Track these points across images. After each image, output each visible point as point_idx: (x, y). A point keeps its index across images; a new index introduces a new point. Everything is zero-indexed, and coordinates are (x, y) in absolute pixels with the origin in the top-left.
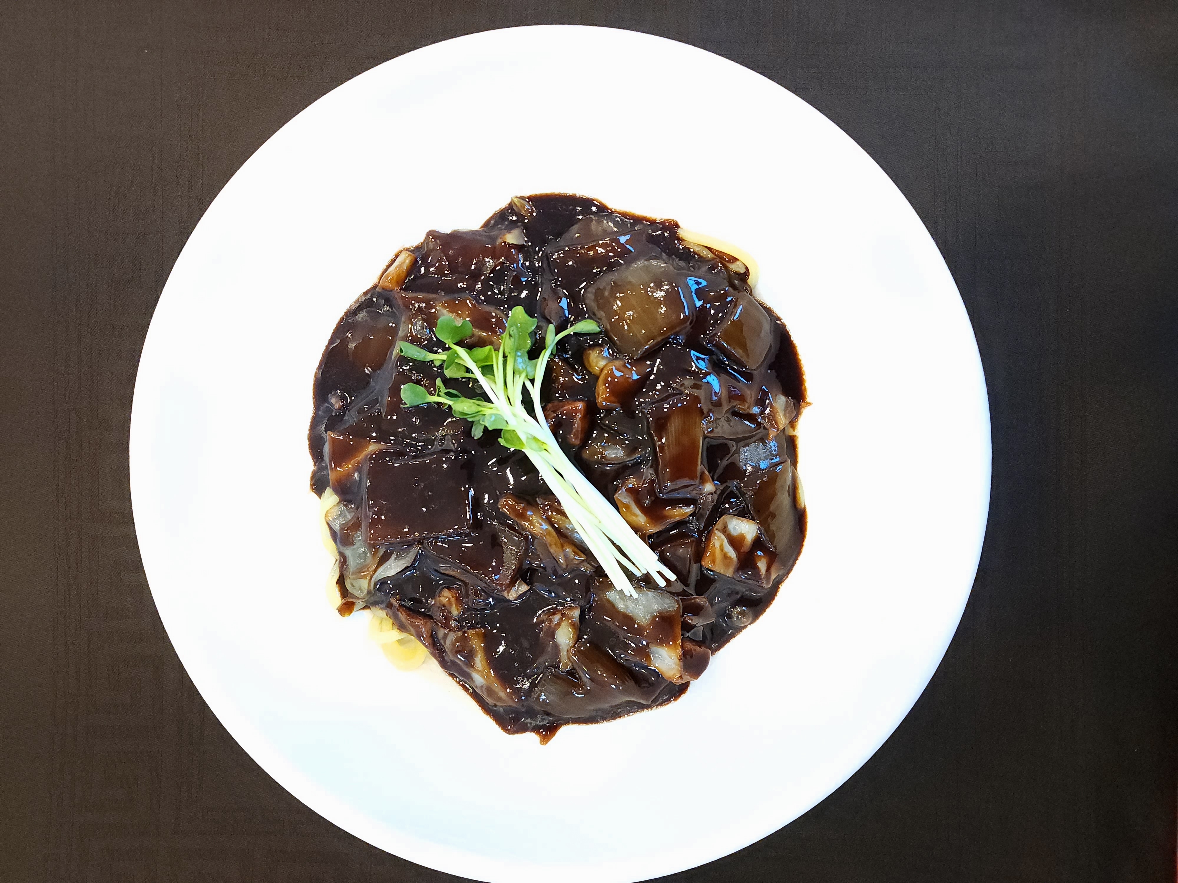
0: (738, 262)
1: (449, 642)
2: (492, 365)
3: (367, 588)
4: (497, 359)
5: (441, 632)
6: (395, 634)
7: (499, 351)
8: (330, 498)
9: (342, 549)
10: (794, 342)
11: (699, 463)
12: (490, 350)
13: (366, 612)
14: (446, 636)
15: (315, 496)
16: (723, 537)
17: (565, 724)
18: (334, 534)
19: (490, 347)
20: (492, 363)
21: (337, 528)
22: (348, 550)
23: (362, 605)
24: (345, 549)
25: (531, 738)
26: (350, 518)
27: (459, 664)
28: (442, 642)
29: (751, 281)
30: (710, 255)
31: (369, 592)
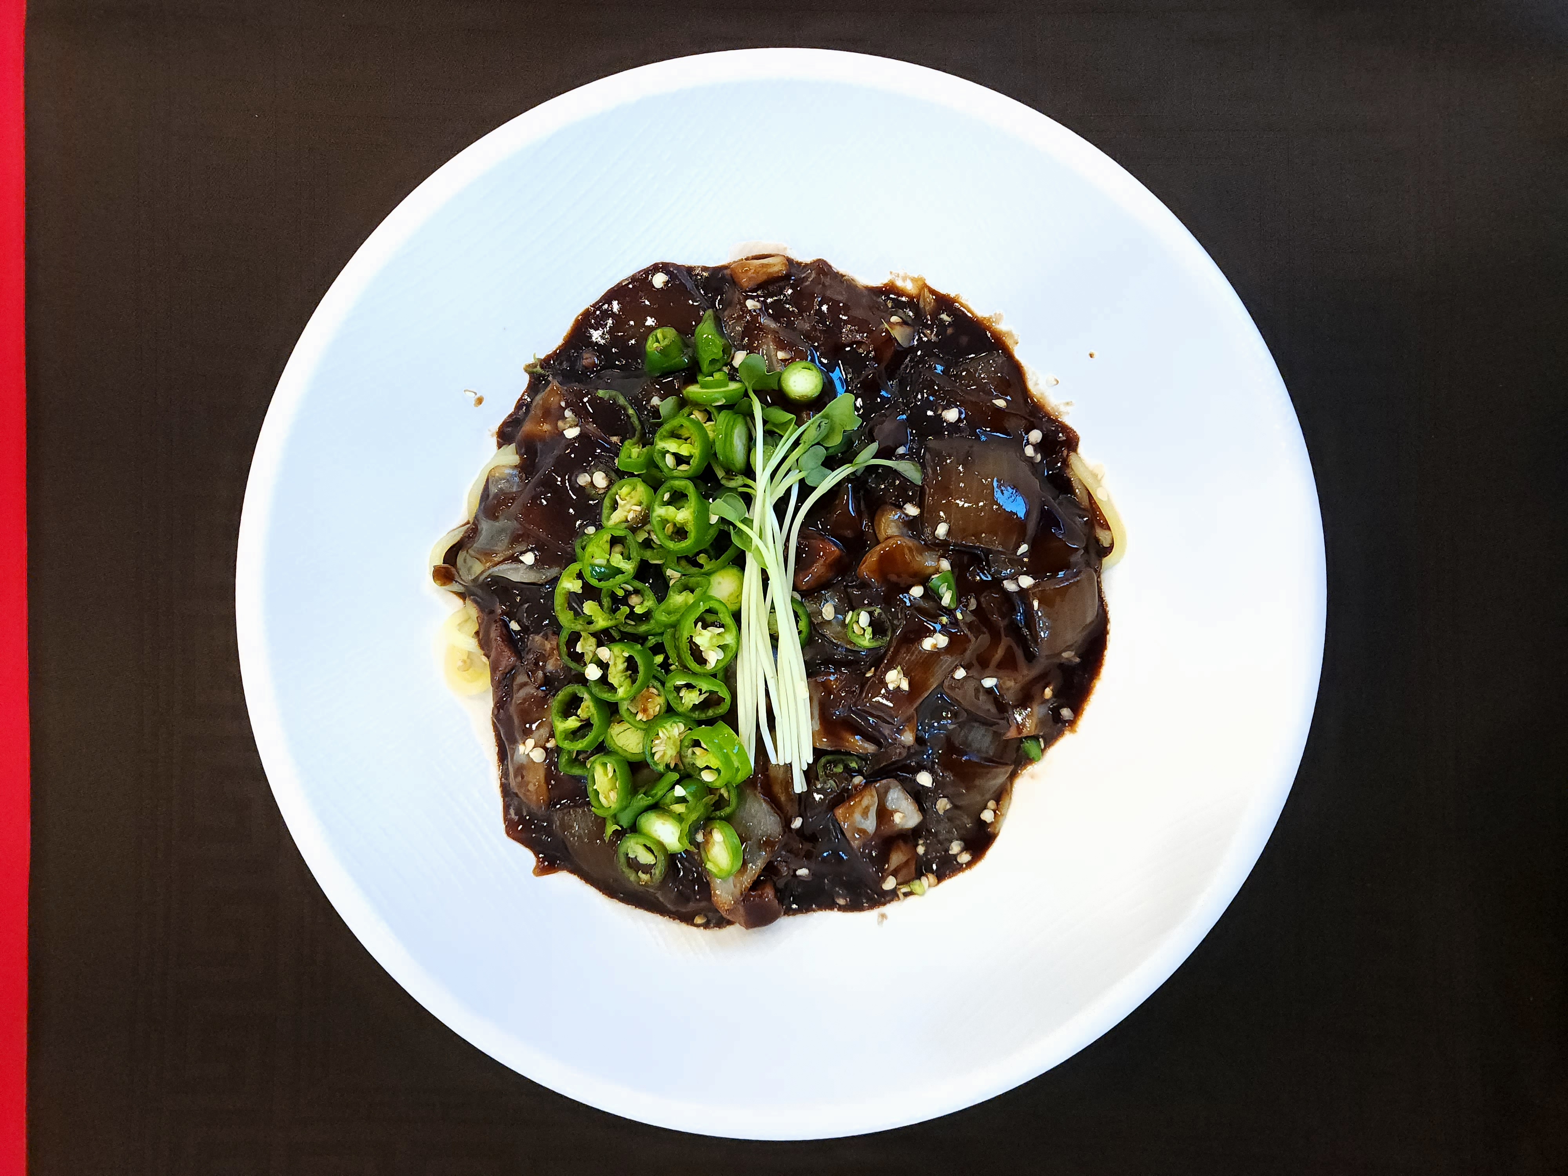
0: (1107, 532)
1: (522, 693)
2: (782, 437)
3: (477, 575)
4: (791, 434)
5: (521, 678)
6: (470, 644)
7: (799, 427)
8: (510, 457)
9: (481, 516)
10: (1105, 658)
11: (915, 706)
12: (791, 420)
13: (459, 602)
14: (524, 685)
15: (494, 441)
16: (876, 799)
17: (573, 871)
18: (485, 495)
19: (793, 416)
20: (783, 434)
21: (494, 490)
22: (487, 522)
23: (460, 589)
24: (484, 519)
25: (527, 858)
26: (514, 490)
27: (514, 723)
28: (515, 687)
29: (1106, 561)
30: (1085, 503)
31: (475, 580)
